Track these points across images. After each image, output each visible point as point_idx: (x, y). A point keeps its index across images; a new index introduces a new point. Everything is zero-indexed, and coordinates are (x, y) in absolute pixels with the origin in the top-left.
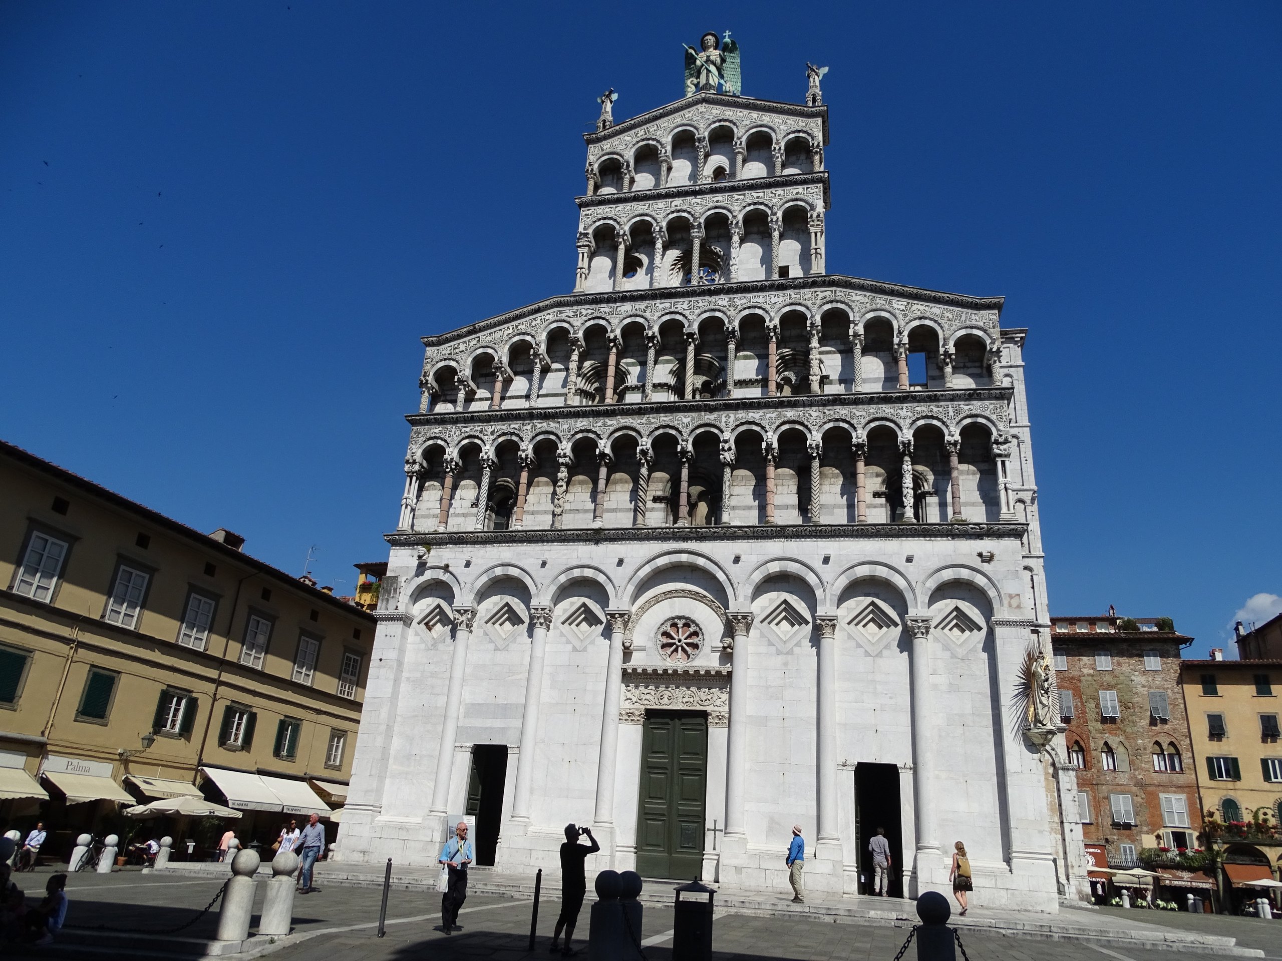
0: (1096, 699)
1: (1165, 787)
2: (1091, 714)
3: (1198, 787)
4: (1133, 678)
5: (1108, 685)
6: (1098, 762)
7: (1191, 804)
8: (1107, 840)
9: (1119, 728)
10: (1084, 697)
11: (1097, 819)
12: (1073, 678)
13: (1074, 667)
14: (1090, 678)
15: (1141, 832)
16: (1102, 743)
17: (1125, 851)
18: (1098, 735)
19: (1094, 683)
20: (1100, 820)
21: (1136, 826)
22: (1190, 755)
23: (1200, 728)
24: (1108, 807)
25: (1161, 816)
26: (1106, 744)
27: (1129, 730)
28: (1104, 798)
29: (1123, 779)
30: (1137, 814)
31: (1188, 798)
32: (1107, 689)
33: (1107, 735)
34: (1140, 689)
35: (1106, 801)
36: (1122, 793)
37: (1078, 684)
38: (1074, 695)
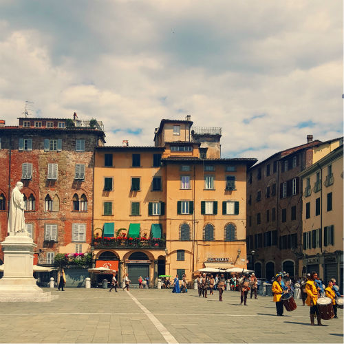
0: (46, 169)
1: (75, 219)
2: (42, 178)
3: (93, 219)
4: (68, 156)
5: (54, 160)
6: (42, 206)
7: (88, 229)
8: (40, 250)
9: (56, 186)
10: (39, 167)
11: (36, 239)
12: (34, 156)
15: (60, 245)
16: (45, 195)
17: (49, 256)
18: (44, 191)
19: (46, 159)
21: (57, 242)
22: (92, 201)
23: (100, 185)
24: (43, 232)
25: (71, 236)
26: (48, 195)
27: (62, 187)
28: (42, 227)
29: (54, 216)
30: (59, 235)
31: (87, 225)
32: (53, 163)
33: (49, 190)
34: (71, 163)
35: (43, 229)
36: (53, 224)
37: (37, 159)
38: (34, 166)
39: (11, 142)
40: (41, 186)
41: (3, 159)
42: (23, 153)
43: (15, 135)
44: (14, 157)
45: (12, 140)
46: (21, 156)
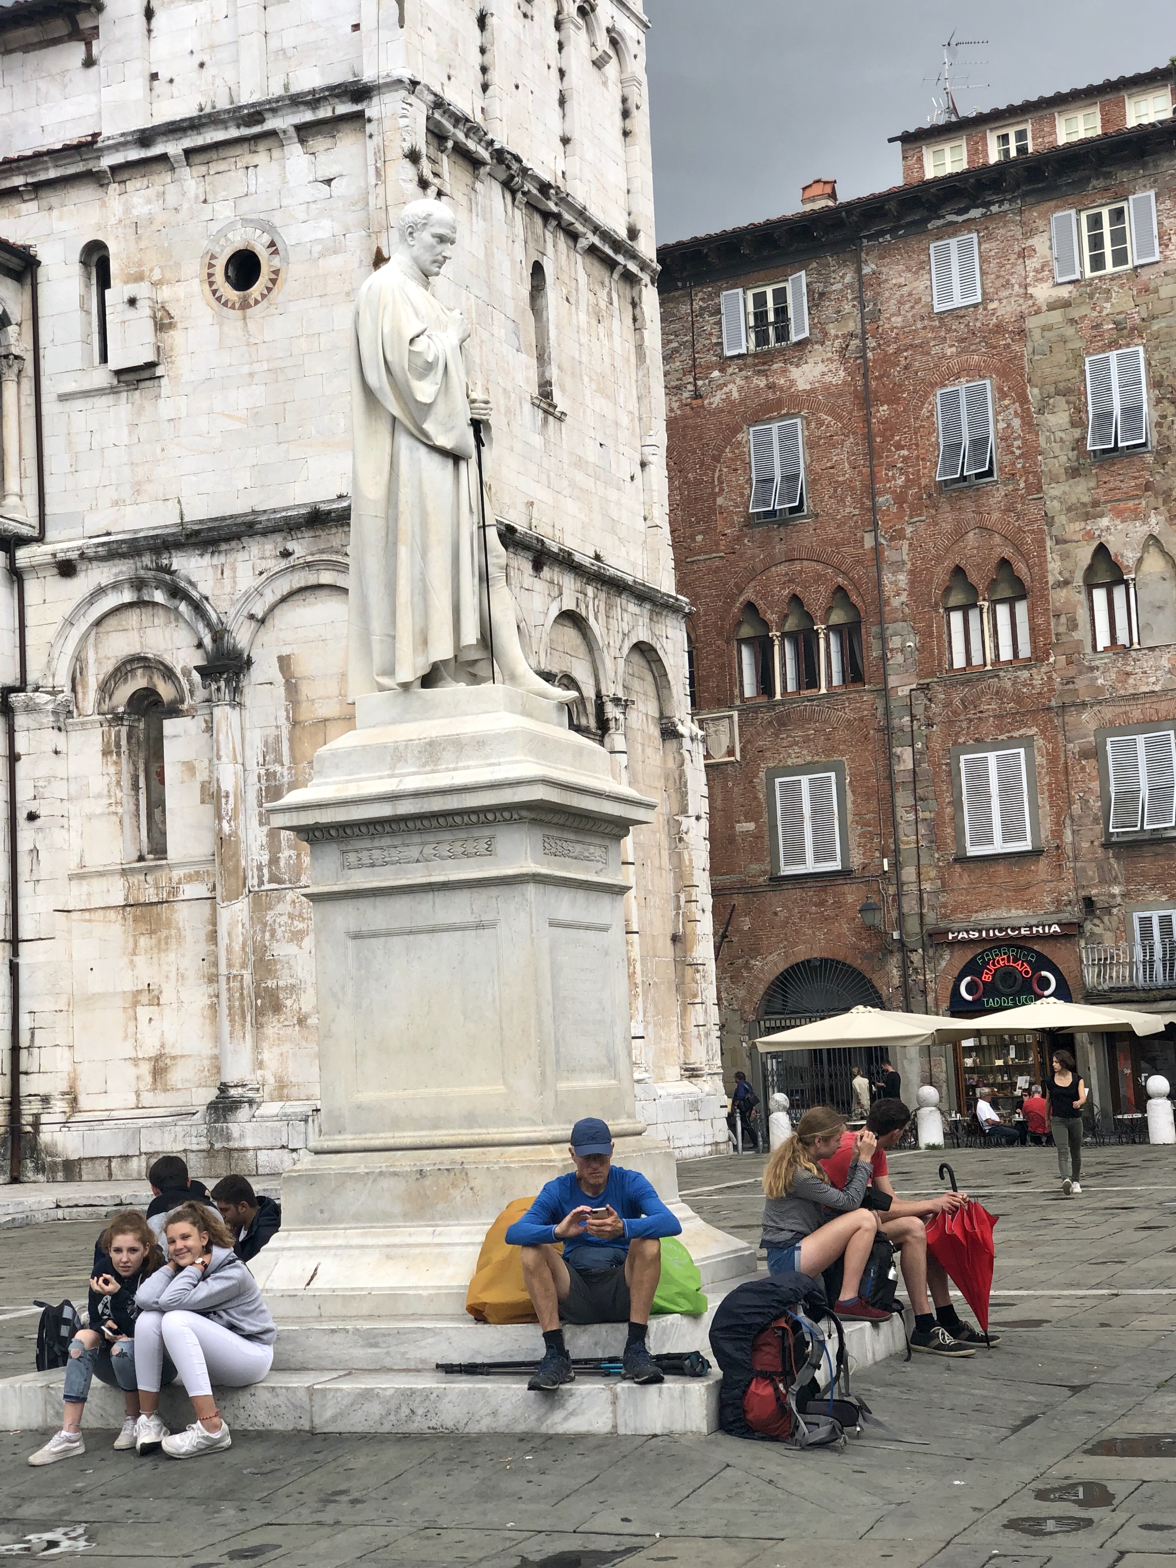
0: (1073, 393)
5: (1119, 326)
6: (1073, 625)
8: (1090, 904)
9: (1148, 487)
10: (1033, 393)
11: (1058, 834)
12: (999, 328)
13: (1007, 284)
14: (1056, 317)
16: (1084, 555)
17: (1146, 933)
18: (1075, 528)
19: (1070, 331)
20: (1068, 837)
24: (1095, 785)
26: (1102, 550)
28: (1085, 754)
29: (1153, 672)
32: (1113, 345)
33: (1105, 522)
35: (1090, 765)
37: (1015, 347)
38: (1002, 394)
39: (861, 282)
40: (1054, 506)
41: (826, 388)
42: (933, 329)
43: (882, 233)
44: (888, 361)
45: (866, 270)
46: (922, 348)
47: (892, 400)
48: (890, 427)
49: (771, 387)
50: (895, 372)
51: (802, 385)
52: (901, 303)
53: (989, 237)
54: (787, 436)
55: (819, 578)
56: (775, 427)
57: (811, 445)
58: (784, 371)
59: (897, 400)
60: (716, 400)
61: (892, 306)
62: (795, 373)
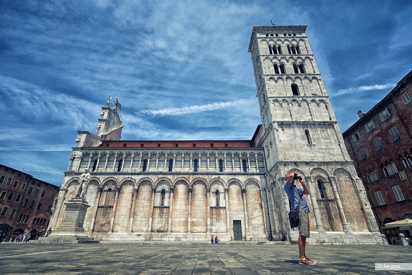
41: (397, 121)
42: (407, 107)
43: (394, 98)
44: (403, 114)
45: (395, 103)
46: (407, 110)
47: (406, 119)
48: (408, 123)
49: (390, 123)
50: (405, 115)
51: (393, 122)
52: (401, 105)
53: (408, 92)
54: (394, 129)
55: (407, 148)
56: (392, 129)
57: (398, 129)
58: (390, 121)
59: (407, 119)
60: (384, 128)
61: (400, 107)
62: (392, 120)
